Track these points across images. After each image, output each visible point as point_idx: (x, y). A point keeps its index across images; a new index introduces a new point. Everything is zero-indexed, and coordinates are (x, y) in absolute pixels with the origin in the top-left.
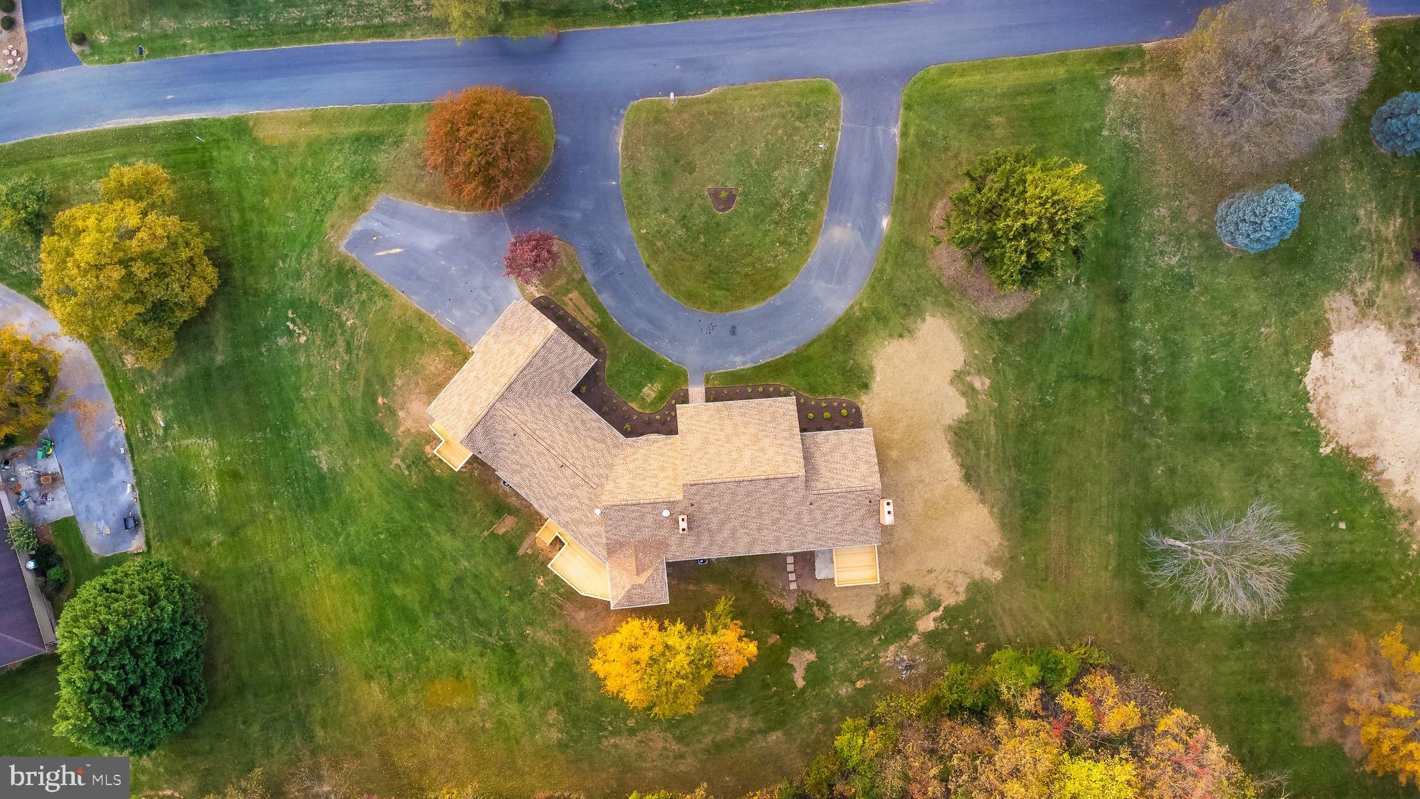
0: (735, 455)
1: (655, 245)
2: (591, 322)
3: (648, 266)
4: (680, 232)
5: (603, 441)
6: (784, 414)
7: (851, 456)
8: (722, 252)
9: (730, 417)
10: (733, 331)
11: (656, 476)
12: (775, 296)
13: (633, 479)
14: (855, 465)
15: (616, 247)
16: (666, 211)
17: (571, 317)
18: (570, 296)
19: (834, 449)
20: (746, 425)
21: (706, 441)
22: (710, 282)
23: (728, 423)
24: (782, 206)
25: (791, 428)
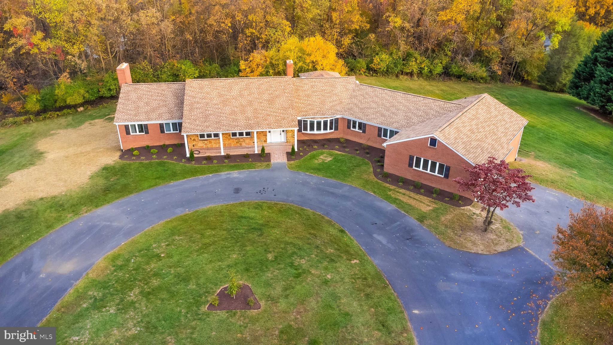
0: (246, 93)
1: (336, 249)
2: (398, 192)
3: (342, 231)
4: (303, 261)
5: (362, 109)
6: (195, 120)
7: (141, 104)
8: (243, 246)
9: (248, 119)
10: (237, 191)
11: (313, 92)
12: (182, 214)
13: (333, 91)
14: (140, 98)
15: (390, 245)
16: (326, 282)
17: (421, 194)
18: (431, 208)
19: (154, 110)
20: (233, 113)
21: (271, 101)
22: (261, 222)
23: (250, 114)
24: (141, 293)
25: (191, 110)
